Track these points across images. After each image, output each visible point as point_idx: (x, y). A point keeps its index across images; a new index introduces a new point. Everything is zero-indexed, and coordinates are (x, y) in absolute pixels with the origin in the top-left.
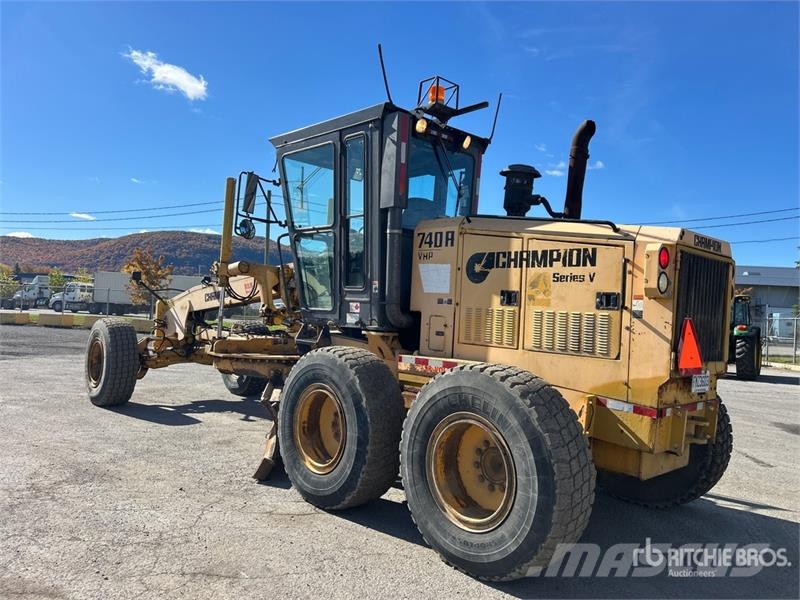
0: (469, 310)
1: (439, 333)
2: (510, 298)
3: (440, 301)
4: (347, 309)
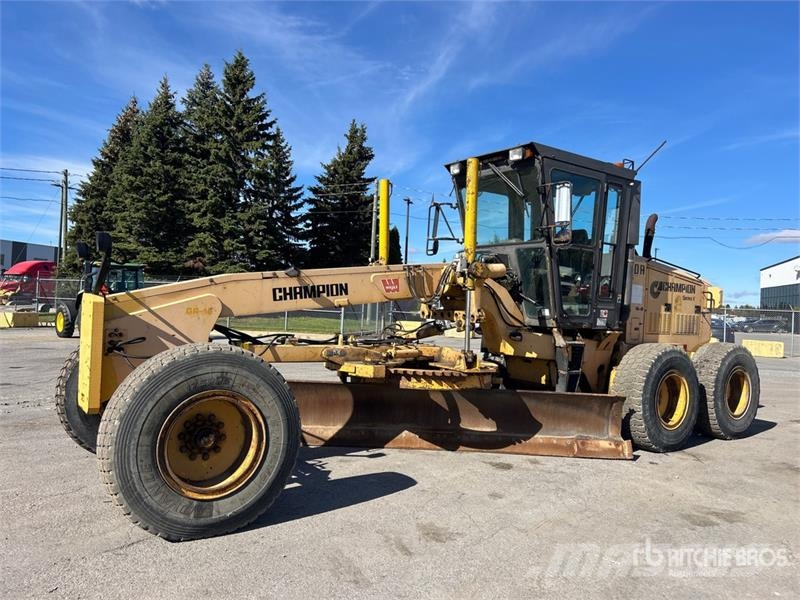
0: (651, 314)
1: (636, 329)
2: (668, 308)
3: (637, 309)
4: (598, 315)
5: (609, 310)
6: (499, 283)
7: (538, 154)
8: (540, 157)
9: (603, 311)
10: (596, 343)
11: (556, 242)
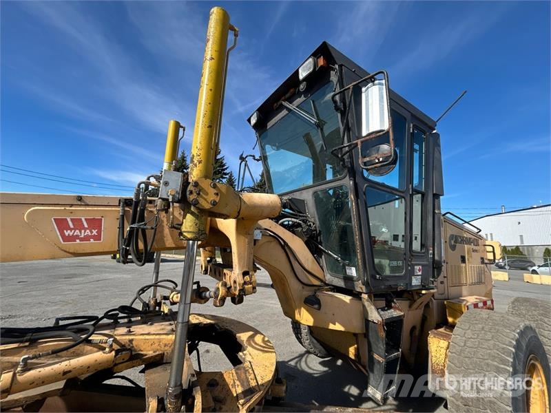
0: (451, 266)
1: (442, 282)
2: (463, 260)
4: (412, 273)
5: (423, 266)
6: (294, 232)
7: (335, 63)
8: (337, 66)
9: (417, 268)
10: (407, 303)
11: (365, 164)
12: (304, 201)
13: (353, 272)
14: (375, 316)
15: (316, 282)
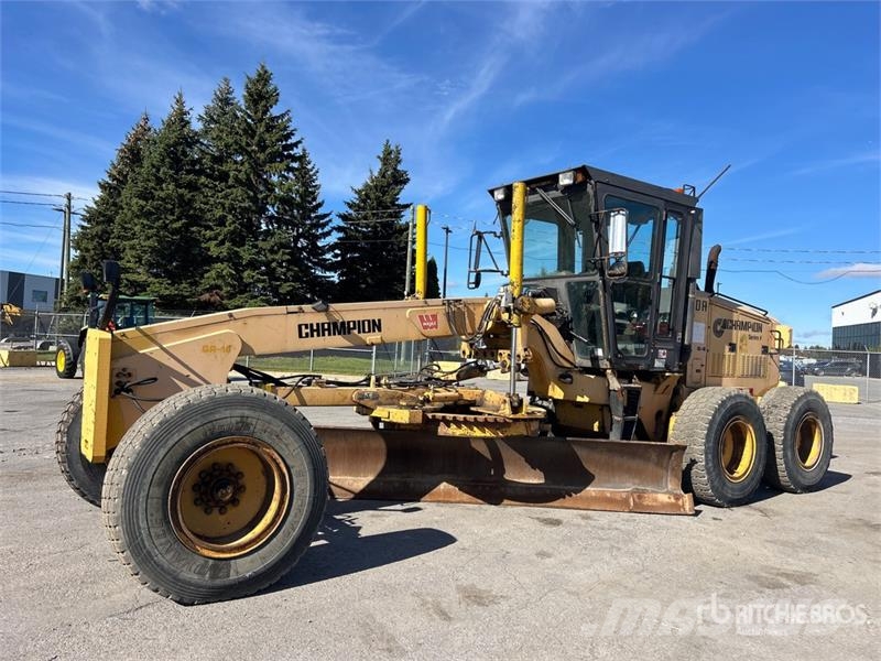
0: (714, 355)
1: (698, 371)
2: (733, 348)
3: (699, 349)
4: (656, 356)
5: (668, 350)
6: (548, 319)
7: (591, 179)
8: (592, 182)
9: (661, 351)
10: (654, 386)
11: (610, 275)
12: (555, 289)
13: (600, 352)
14: (615, 384)
15: (568, 365)
